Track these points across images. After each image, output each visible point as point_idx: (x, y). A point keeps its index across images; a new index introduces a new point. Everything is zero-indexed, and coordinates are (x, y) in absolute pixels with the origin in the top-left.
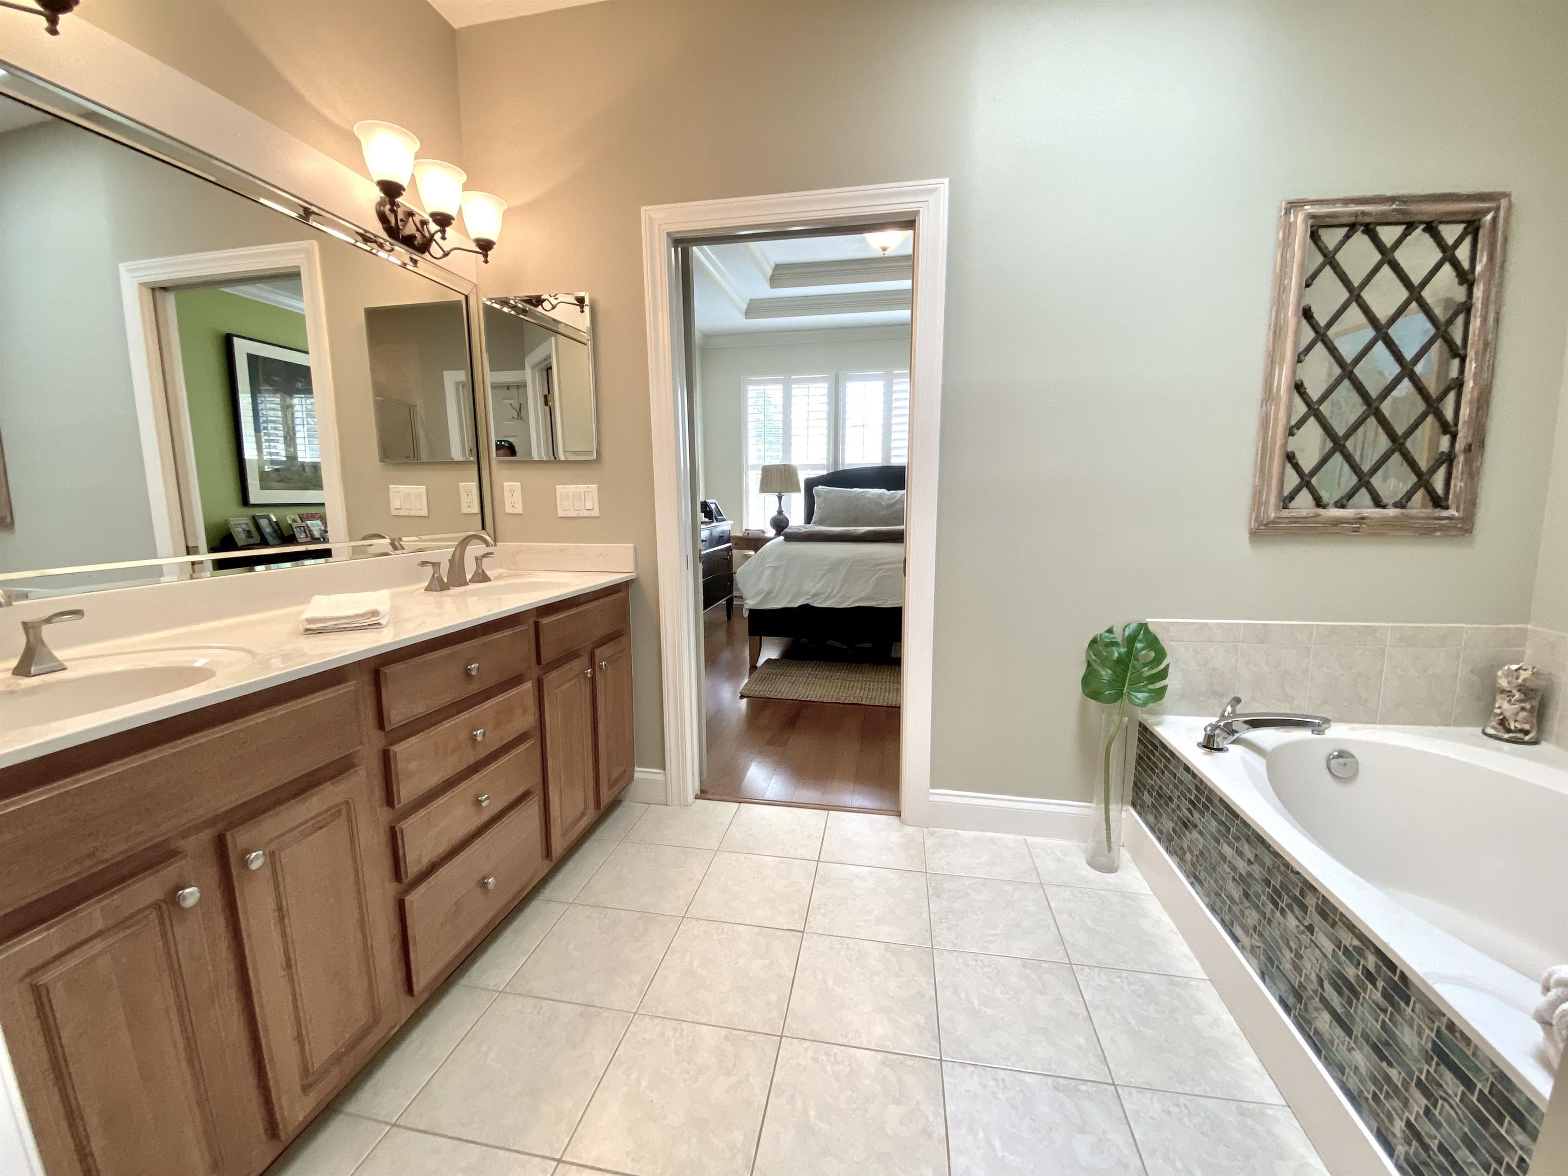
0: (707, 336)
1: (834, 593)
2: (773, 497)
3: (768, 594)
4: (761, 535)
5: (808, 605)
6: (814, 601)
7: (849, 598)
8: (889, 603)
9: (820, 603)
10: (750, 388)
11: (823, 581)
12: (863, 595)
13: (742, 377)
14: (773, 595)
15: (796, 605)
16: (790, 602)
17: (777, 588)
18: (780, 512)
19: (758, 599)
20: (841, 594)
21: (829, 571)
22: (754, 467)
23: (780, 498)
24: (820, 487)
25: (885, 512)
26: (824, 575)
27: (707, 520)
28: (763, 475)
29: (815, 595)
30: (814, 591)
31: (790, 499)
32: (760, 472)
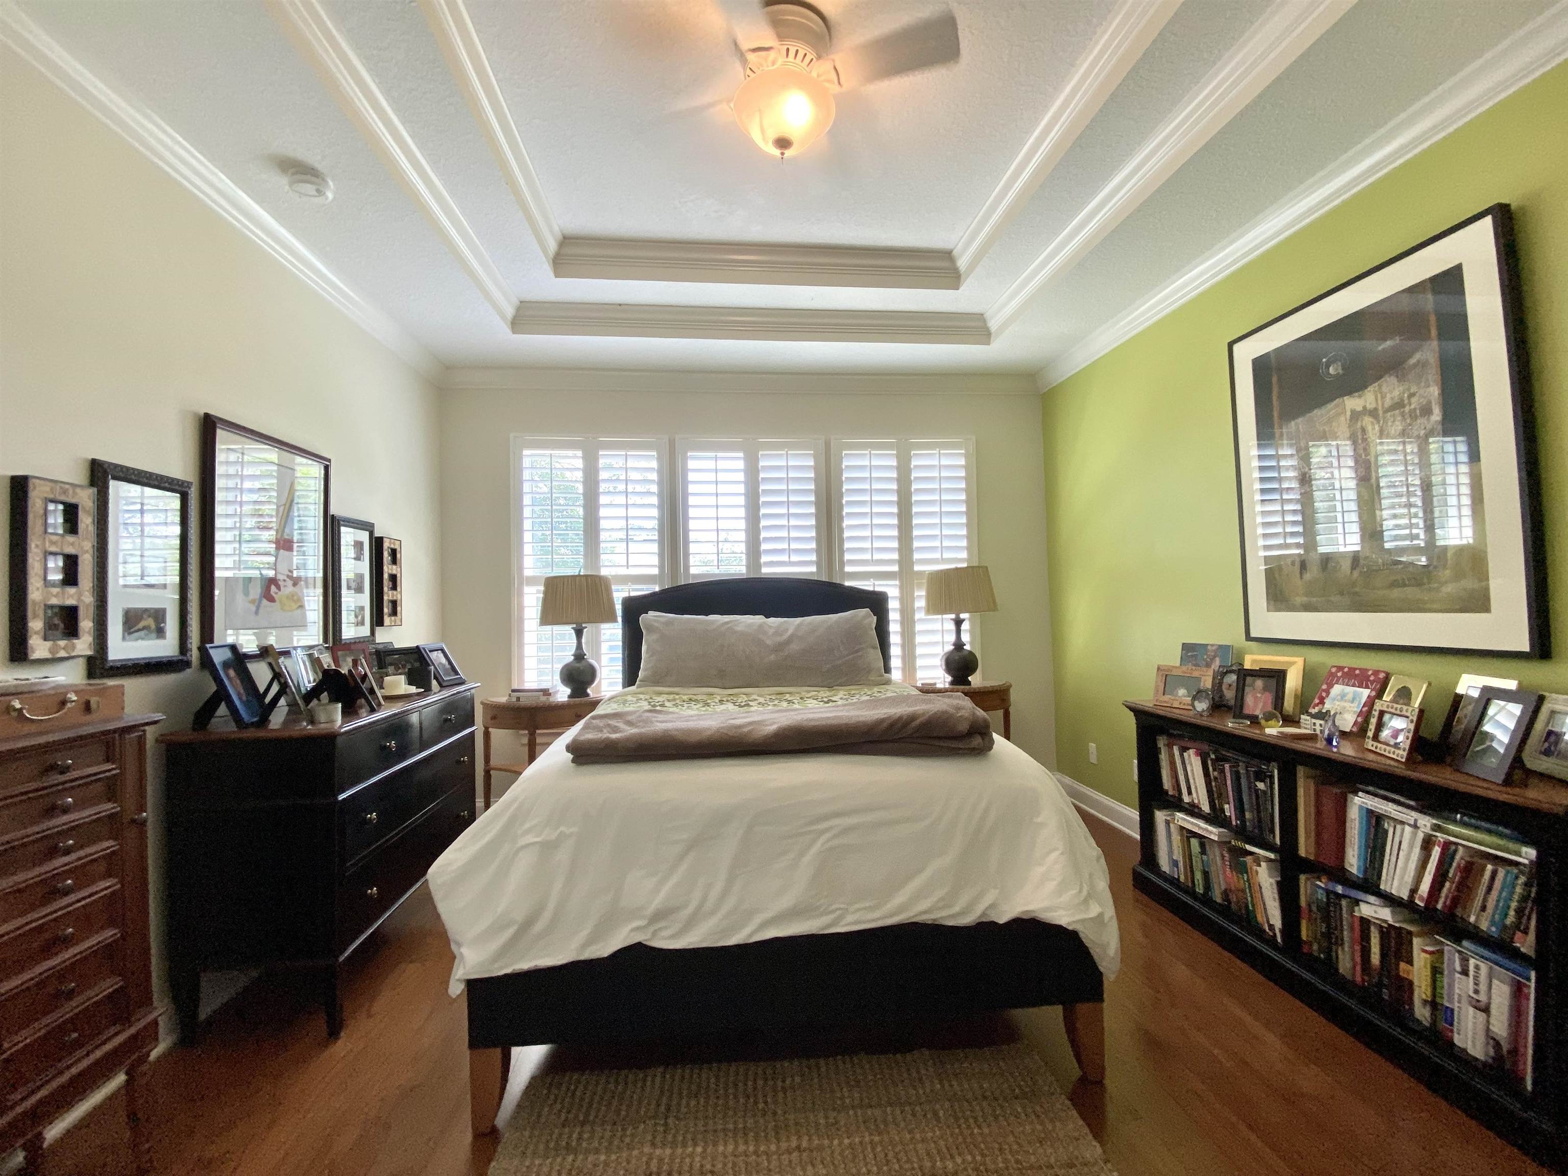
0: (448, 368)
1: (709, 904)
2: (568, 631)
3: (528, 923)
4: (543, 699)
5: (639, 945)
6: (654, 934)
7: (749, 914)
8: (850, 918)
9: (673, 937)
10: (526, 452)
11: (684, 867)
12: (785, 902)
13: (512, 435)
14: (539, 926)
15: (605, 949)
16: (590, 941)
17: (551, 905)
18: (579, 656)
19: (495, 945)
20: (730, 902)
21: (692, 845)
22: (532, 581)
23: (579, 633)
24: (651, 613)
25: (772, 657)
26: (681, 858)
27: (413, 689)
28: (546, 593)
29: (659, 916)
30: (657, 902)
31: (598, 633)
32: (542, 588)
